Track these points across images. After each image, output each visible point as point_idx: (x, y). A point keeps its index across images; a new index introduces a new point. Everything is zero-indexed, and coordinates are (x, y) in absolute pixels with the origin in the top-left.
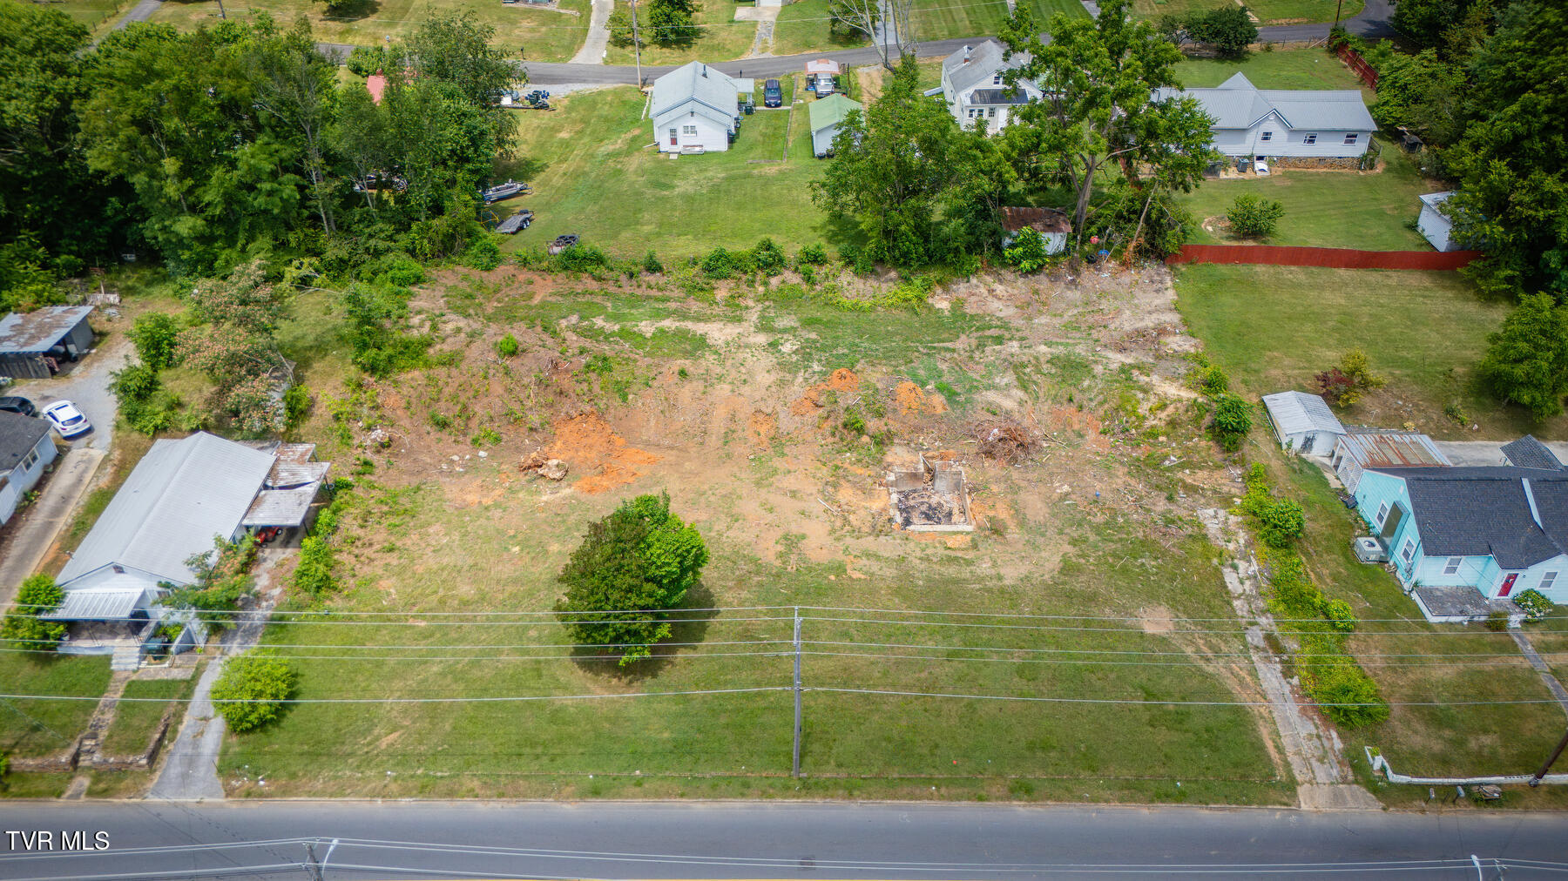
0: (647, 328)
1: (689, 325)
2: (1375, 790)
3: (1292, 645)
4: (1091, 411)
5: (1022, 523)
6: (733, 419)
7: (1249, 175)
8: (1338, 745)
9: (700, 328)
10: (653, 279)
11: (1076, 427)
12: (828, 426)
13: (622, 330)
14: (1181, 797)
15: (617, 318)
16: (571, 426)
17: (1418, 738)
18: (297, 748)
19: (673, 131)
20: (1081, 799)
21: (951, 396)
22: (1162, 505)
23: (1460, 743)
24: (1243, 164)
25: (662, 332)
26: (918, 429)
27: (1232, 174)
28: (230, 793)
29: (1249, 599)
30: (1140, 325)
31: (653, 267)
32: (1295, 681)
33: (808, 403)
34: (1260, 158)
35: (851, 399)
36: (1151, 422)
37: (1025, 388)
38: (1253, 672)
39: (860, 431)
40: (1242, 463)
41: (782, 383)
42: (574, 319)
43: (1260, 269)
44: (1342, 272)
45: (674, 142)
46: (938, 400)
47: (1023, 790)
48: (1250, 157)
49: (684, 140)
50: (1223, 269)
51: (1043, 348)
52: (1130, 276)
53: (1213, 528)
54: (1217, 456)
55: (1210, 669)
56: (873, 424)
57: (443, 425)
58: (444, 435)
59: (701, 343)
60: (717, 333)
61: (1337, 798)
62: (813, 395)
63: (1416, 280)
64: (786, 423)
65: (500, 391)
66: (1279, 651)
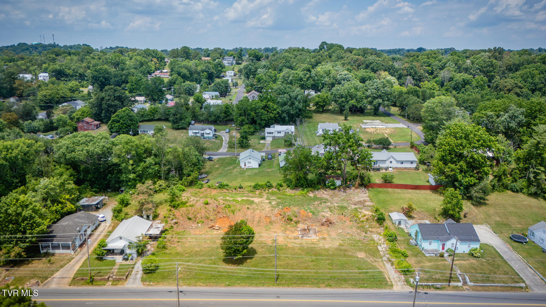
0: (239, 199)
1: (250, 198)
2: (411, 286)
3: (393, 260)
4: (348, 217)
5: (330, 237)
6: (260, 218)
7: (388, 171)
8: (403, 278)
9: (252, 199)
10: (241, 190)
11: (344, 220)
12: (283, 220)
13: (233, 200)
14: (366, 287)
15: (232, 197)
16: (221, 219)
18: (159, 277)
19: (245, 163)
20: (342, 287)
21: (314, 213)
22: (364, 234)
23: (431, 277)
24: (387, 169)
25: (243, 200)
26: (306, 220)
27: (384, 171)
28: (144, 285)
29: (384, 252)
30: (359, 200)
31: (241, 188)
32: (394, 267)
33: (279, 215)
34: (390, 167)
35: (289, 214)
36: (362, 219)
37: (331, 212)
38: (384, 265)
39: (291, 220)
40: (384, 227)
41: (272, 210)
42: (222, 197)
43: (390, 189)
44: (410, 190)
45: (245, 165)
46: (310, 214)
47: (329, 286)
48: (388, 167)
49: (247, 165)
50: (380, 189)
51: (336, 204)
52: (357, 190)
53: (376, 239)
54: (378, 225)
55: (374, 264)
56: (294, 219)
57: (190, 219)
58: (191, 222)
59: (253, 202)
60: (256, 200)
61: (403, 288)
62: (280, 212)
63: (428, 192)
64: (273, 218)
65: (204, 212)
66: (390, 261)
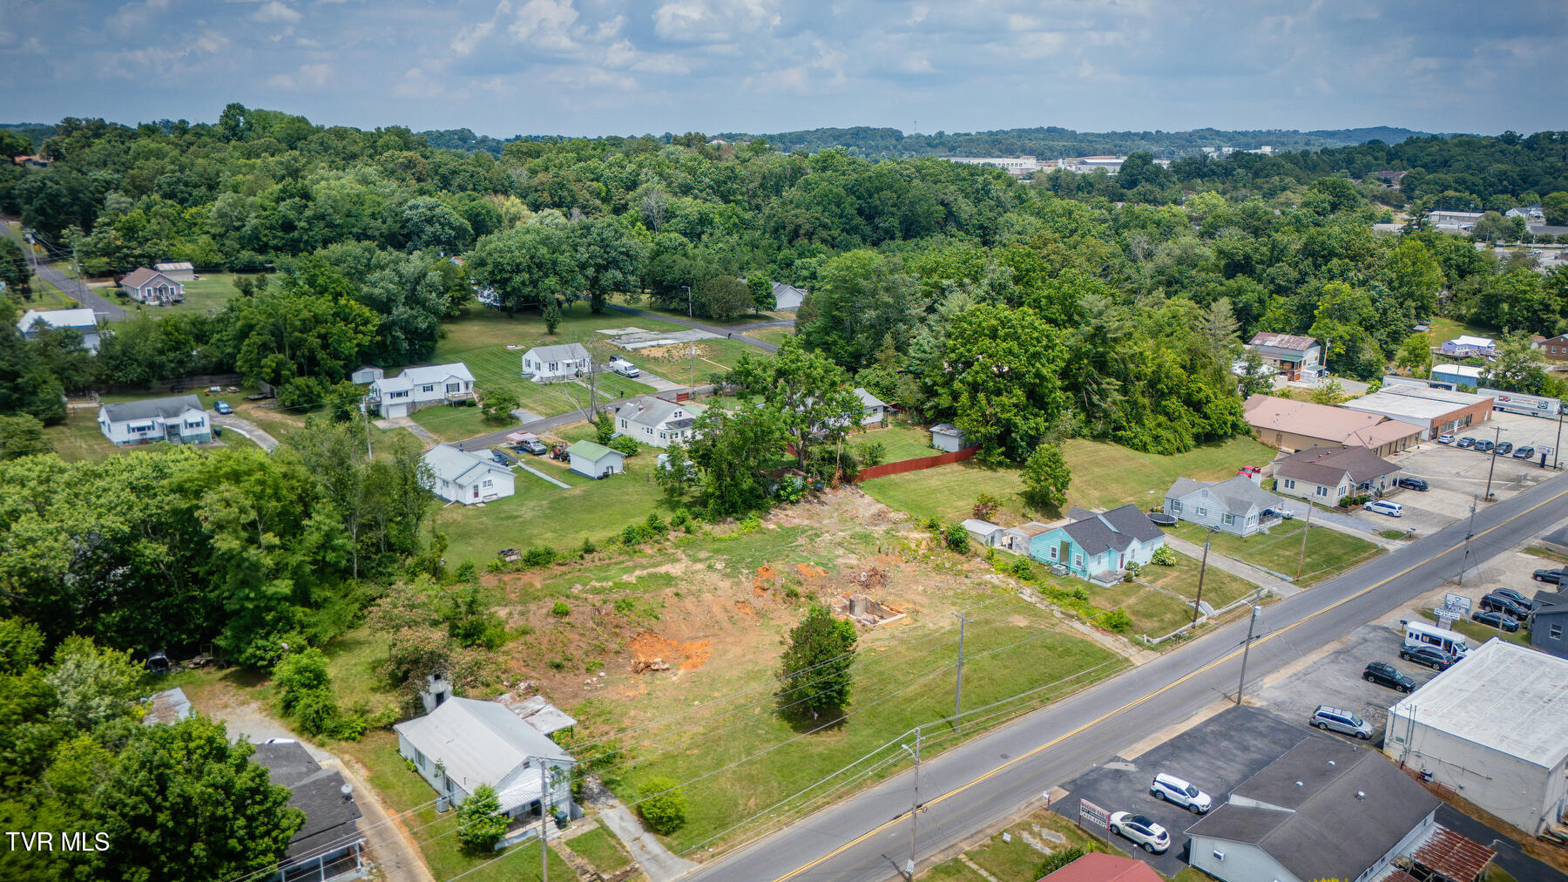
0: (630, 578)
1: (653, 570)
2: (1153, 649)
3: (1072, 612)
4: (893, 554)
5: (922, 606)
8: (1126, 640)
9: (662, 569)
10: (594, 556)
11: (893, 563)
12: (778, 599)
13: (615, 584)
14: (1099, 678)
15: (606, 579)
16: (638, 643)
17: (1148, 624)
18: (709, 827)
20: (1068, 693)
21: (824, 565)
22: (967, 581)
23: (1162, 621)
25: (641, 578)
26: (824, 587)
28: (698, 861)
29: (1040, 602)
30: (871, 513)
31: (589, 549)
32: (1088, 624)
33: (759, 591)
35: (780, 581)
36: (921, 552)
37: (853, 553)
38: (1072, 627)
39: (797, 596)
40: (976, 555)
41: (735, 584)
42: (578, 587)
43: (893, 476)
44: (926, 471)
45: (476, 495)
46: (819, 570)
47: (1044, 701)
49: (483, 492)
50: (877, 481)
51: (841, 534)
52: (841, 493)
53: (996, 581)
54: (963, 558)
55: (1057, 631)
56: (799, 590)
58: (565, 672)
59: (669, 579)
60: (672, 570)
61: (1146, 658)
62: (758, 585)
63: (955, 467)
64: (759, 603)
65: (577, 637)
66: (1072, 617)
